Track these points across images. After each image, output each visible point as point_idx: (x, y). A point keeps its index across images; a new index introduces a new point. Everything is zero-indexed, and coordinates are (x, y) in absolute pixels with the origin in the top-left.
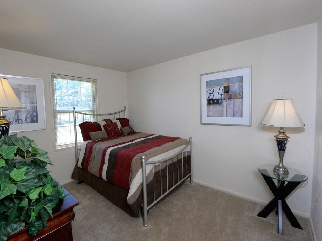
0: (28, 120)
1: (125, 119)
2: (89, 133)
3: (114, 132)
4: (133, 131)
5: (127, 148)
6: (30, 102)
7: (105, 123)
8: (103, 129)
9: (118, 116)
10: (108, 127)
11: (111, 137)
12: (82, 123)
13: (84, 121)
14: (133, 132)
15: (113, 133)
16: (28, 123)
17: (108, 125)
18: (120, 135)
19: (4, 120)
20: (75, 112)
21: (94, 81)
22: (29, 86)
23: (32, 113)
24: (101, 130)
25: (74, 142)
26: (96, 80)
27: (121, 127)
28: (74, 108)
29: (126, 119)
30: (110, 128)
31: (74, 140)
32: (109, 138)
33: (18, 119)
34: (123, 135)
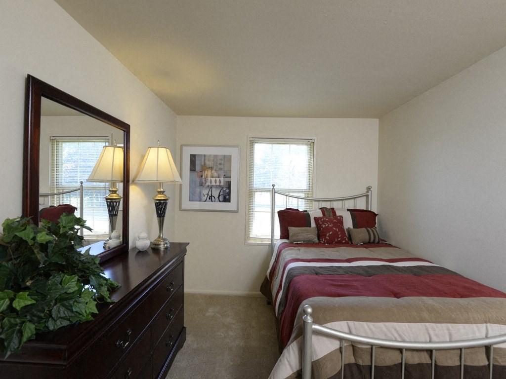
0: (221, 198)
1: (366, 211)
2: (289, 228)
3: (331, 233)
4: (377, 240)
5: (317, 274)
6: (225, 175)
7: (319, 214)
8: (313, 225)
9: (350, 205)
10: (321, 223)
11: (324, 243)
12: (283, 209)
13: (287, 207)
14: (378, 243)
15: (328, 235)
16: (220, 202)
17: (322, 220)
18: (345, 243)
19: (162, 195)
20: (273, 192)
21: (311, 143)
22: (224, 156)
23: (225, 189)
24: (310, 226)
25: (270, 238)
26: (313, 141)
27: (351, 227)
28: (273, 186)
29: (370, 211)
30: (325, 225)
31: (270, 234)
32: (320, 242)
33: (211, 196)
34: (352, 243)
